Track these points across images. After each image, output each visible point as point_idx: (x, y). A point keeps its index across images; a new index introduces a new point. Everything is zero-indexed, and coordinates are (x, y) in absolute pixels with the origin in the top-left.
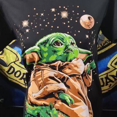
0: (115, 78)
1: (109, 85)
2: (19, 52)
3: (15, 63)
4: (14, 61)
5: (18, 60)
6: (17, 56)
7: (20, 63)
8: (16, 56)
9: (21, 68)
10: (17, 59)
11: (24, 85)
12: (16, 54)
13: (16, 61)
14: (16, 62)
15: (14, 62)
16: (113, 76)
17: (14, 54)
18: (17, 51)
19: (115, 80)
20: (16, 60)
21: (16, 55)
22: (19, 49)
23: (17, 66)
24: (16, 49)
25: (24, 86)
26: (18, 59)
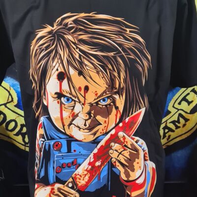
0: (177, 124)
1: (167, 137)
2: (13, 86)
3: (6, 107)
4: (5, 102)
5: (12, 101)
6: (10, 94)
7: (15, 106)
8: (8, 94)
9: (17, 115)
10: (10, 99)
11: (23, 145)
12: (9, 89)
13: (7, 103)
14: (8, 105)
15: (5, 105)
16: (173, 122)
17: (5, 91)
18: (11, 84)
19: (176, 129)
20: (9, 101)
21: (9, 92)
22: (14, 80)
23: (10, 111)
24: (8, 81)
25: (23, 147)
26: (12, 98)
